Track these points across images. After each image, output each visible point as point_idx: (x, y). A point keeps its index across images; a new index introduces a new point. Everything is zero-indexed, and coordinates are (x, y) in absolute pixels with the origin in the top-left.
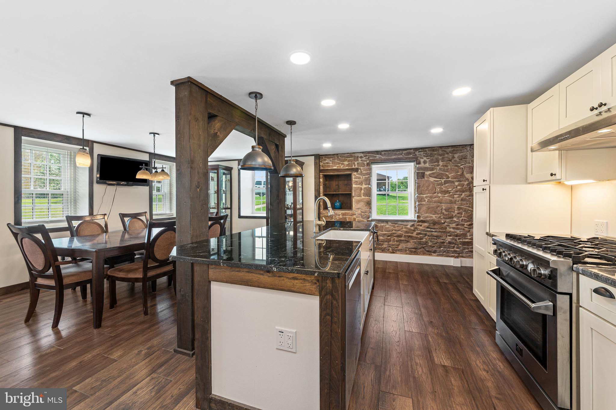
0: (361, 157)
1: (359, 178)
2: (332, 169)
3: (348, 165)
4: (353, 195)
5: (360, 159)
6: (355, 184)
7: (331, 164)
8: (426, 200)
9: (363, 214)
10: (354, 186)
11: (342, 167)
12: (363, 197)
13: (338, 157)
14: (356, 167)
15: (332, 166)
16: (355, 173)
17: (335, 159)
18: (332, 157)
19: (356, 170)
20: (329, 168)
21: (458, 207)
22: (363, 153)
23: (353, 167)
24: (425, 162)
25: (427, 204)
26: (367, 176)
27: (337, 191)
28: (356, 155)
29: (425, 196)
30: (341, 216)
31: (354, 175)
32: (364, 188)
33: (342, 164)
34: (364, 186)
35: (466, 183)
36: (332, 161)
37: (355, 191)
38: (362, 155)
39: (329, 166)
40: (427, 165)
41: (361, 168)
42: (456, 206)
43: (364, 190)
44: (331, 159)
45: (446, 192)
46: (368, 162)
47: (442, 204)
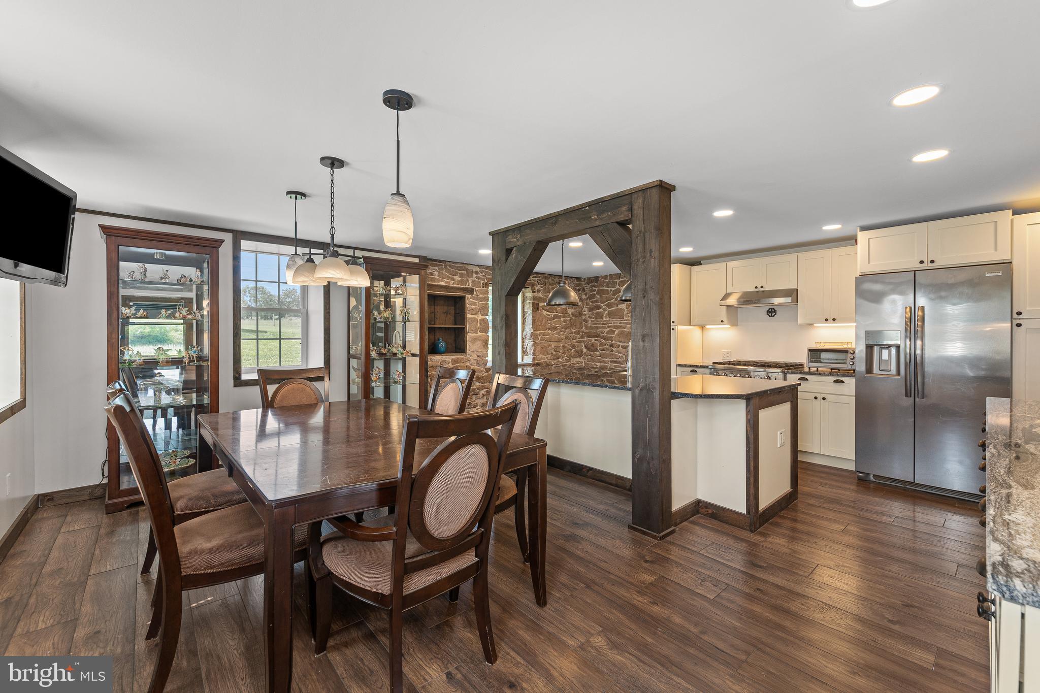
0: (477, 273)
1: (475, 304)
2: (438, 285)
3: (460, 282)
4: (467, 330)
5: (474, 275)
6: (470, 312)
7: (437, 277)
8: (540, 337)
9: (479, 359)
10: (468, 316)
11: (451, 284)
12: (479, 334)
13: (446, 266)
14: (470, 286)
15: (439, 281)
16: (469, 296)
17: (442, 269)
18: (439, 265)
19: (471, 291)
20: (434, 284)
21: (563, 346)
22: (478, 266)
23: (467, 286)
24: (539, 291)
25: (541, 343)
26: (484, 302)
27: (433, 323)
28: (470, 268)
29: (538, 332)
30: (450, 364)
31: (469, 298)
32: (481, 320)
33: (453, 279)
34: (480, 317)
35: (568, 319)
36: (439, 273)
37: (470, 324)
38: (478, 269)
39: (433, 280)
40: (540, 295)
41: (477, 289)
42: (562, 345)
43: (480, 324)
44: (437, 268)
45: (555, 328)
46: (486, 281)
47: (551, 343)
